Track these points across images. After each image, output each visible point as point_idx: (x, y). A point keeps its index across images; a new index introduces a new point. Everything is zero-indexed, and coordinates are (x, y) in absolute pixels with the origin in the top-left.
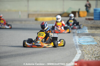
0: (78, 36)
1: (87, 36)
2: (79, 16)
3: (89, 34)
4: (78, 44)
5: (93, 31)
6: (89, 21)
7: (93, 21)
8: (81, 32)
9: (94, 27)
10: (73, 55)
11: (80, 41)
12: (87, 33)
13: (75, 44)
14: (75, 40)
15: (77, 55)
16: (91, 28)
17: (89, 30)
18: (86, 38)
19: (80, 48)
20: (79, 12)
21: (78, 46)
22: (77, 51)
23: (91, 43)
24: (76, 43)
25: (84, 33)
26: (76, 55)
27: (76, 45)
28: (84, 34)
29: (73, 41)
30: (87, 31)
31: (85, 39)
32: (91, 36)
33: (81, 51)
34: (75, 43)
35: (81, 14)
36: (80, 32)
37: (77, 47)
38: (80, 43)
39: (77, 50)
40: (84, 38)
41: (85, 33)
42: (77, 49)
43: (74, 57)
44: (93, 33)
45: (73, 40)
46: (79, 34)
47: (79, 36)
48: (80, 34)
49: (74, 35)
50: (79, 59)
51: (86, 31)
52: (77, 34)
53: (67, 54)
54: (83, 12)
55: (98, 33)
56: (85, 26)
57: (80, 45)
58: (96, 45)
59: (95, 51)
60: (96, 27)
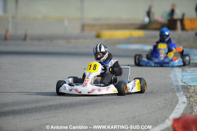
2: (183, 28)
4: (181, 84)
10: (171, 105)
11: (185, 77)
13: (174, 84)
14: (176, 76)
15: (178, 106)
19: (184, 91)
20: (182, 20)
21: (180, 88)
22: (179, 98)
24: (177, 81)
26: (176, 105)
27: (177, 86)
28: (192, 63)
29: (171, 78)
31: (195, 73)
33: (187, 98)
34: (174, 82)
35: (187, 24)
37: (178, 90)
39: (178, 95)
40: (192, 72)
43: (173, 109)
45: (172, 76)
47: (183, 69)
50: (183, 114)
51: (196, 58)
53: (159, 104)
54: (191, 20)
56: (196, 48)
57: (185, 86)
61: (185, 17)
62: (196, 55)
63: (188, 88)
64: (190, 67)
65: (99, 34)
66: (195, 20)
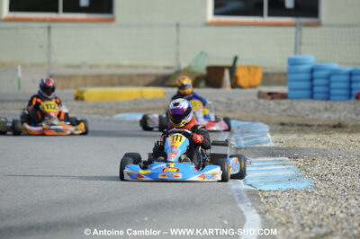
1: (272, 159)
2: (234, 85)
3: (278, 148)
4: (244, 187)
5: (291, 139)
6: (272, 103)
7: (285, 103)
8: (247, 142)
9: (292, 125)
12: (268, 145)
13: (233, 187)
16: (283, 127)
17: (276, 136)
18: (270, 165)
19: (252, 201)
21: (245, 195)
23: (292, 185)
24: (236, 182)
25: (259, 146)
27: (238, 191)
28: (259, 149)
30: (270, 140)
31: (266, 168)
32: (287, 159)
33: (260, 213)
36: (243, 144)
37: (241, 198)
38: (249, 182)
39: (243, 209)
40: (261, 166)
41: (265, 145)
42: (242, 207)
44: (292, 146)
46: (242, 150)
48: (245, 149)
51: (265, 139)
52: (234, 151)
54: (249, 68)
55: (309, 146)
56: (261, 121)
57: (252, 191)
58: (309, 191)
59: (310, 212)
60: (299, 125)
61: (239, 63)
62: (263, 134)
63: (258, 196)
64: (257, 155)
65: (82, 92)
66: (256, 68)
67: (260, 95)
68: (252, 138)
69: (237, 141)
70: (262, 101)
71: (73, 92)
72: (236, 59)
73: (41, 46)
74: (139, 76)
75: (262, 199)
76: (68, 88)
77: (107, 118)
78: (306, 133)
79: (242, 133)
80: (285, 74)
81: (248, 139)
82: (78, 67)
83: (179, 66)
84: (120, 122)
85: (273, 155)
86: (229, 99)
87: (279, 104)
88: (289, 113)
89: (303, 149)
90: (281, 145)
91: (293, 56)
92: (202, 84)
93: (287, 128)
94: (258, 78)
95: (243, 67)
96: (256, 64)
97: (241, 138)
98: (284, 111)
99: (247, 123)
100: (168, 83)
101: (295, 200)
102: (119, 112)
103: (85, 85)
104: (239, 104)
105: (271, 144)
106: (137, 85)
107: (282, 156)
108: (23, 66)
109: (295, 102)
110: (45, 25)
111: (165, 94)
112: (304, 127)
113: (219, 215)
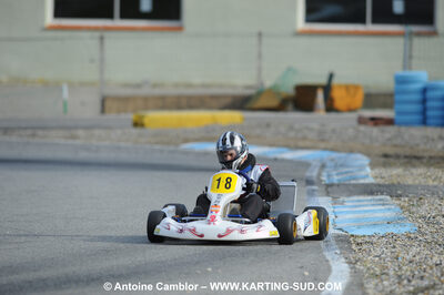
0: (328, 194)
1: (370, 198)
2: (330, 107)
3: (379, 185)
4: (333, 232)
5: (395, 173)
6: (375, 131)
7: (391, 131)
8: (340, 177)
9: (397, 157)
11: (340, 218)
12: (367, 181)
16: (386, 159)
17: (377, 171)
18: (366, 206)
19: (341, 248)
20: (327, 89)
21: (332, 241)
22: (331, 263)
23: (392, 229)
25: (353, 182)
28: (355, 185)
30: (368, 175)
31: (362, 208)
32: (388, 197)
33: (350, 263)
35: (339, 96)
36: (335, 179)
37: (329, 246)
38: (339, 226)
39: (329, 258)
40: (356, 206)
41: (362, 181)
42: (328, 255)
44: (395, 182)
46: (335, 188)
47: (334, 198)
48: (338, 185)
49: (314, 190)
51: (363, 173)
52: (323, 189)
54: (347, 88)
55: (417, 182)
56: (360, 152)
57: (341, 236)
58: (412, 236)
59: (411, 262)
60: (406, 157)
61: (335, 81)
62: (361, 168)
63: (350, 242)
64: (351, 193)
65: (142, 117)
66: (356, 87)
67: (361, 121)
68: (347, 173)
69: (329, 176)
70: (362, 128)
71: (131, 117)
72: (331, 76)
73: (92, 61)
74: (213, 97)
75: (354, 247)
76: (125, 111)
77: (172, 148)
78: (414, 166)
79: (336, 167)
80: (391, 95)
81: (342, 174)
82: (138, 86)
83: (262, 84)
84: (186, 153)
85: (372, 193)
86: (323, 125)
87: (383, 131)
88: (395, 142)
89: (409, 186)
90: (381, 181)
91: (400, 72)
92: (290, 106)
93: (391, 160)
94: (359, 99)
95: (340, 86)
96: (356, 82)
97: (334, 173)
98: (389, 139)
99: (343, 155)
100: (249, 106)
101: (394, 247)
102: (186, 141)
103: (147, 108)
104: (334, 131)
105: (370, 180)
106: (210, 108)
107: (382, 194)
108: (71, 85)
109: (403, 129)
110: (97, 34)
111: (244, 119)
112: (412, 159)
113: (299, 265)
